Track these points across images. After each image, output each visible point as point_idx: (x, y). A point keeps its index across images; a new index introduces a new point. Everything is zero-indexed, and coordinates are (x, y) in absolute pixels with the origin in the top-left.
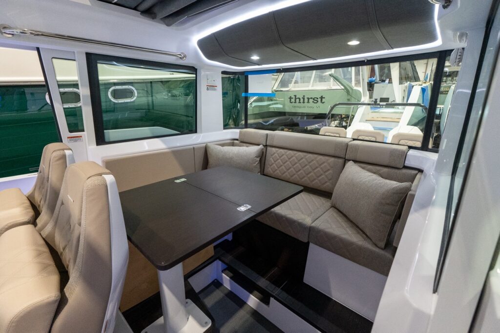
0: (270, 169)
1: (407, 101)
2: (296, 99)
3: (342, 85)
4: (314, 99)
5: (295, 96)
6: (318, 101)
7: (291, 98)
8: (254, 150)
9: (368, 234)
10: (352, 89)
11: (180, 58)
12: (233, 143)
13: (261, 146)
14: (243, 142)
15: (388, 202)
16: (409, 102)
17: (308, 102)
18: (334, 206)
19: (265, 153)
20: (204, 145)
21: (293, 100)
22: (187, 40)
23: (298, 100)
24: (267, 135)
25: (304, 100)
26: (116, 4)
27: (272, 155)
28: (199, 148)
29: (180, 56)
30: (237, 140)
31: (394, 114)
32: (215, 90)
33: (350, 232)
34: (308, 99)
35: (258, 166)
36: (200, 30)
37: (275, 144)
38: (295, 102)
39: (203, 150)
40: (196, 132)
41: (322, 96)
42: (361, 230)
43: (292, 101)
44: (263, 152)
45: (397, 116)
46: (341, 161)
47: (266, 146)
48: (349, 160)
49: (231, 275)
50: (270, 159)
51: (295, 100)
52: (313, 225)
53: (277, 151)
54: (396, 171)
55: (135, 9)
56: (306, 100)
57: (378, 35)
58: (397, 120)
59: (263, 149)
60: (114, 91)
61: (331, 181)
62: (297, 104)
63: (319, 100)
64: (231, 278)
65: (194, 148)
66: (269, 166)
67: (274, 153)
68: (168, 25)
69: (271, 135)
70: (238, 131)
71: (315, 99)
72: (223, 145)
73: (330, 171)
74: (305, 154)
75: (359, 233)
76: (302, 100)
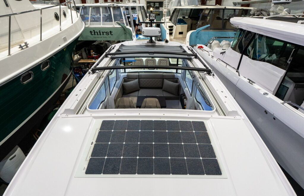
0: (142, 85)
2: (95, 33)
4: (106, 33)
5: (94, 31)
6: (109, 34)
7: (91, 32)
10: (126, 28)
14: (129, 78)
17: (103, 34)
20: (122, 84)
21: (93, 33)
23: (96, 33)
24: (139, 75)
25: (100, 33)
30: (126, 78)
34: (103, 33)
38: (95, 34)
41: (111, 31)
43: (92, 34)
44: (139, 81)
48: (164, 79)
52: (164, 96)
53: (143, 79)
54: (174, 80)
56: (102, 33)
61: (161, 85)
62: (96, 36)
63: (109, 33)
71: (107, 33)
73: (160, 82)
75: (172, 94)
76: (99, 33)
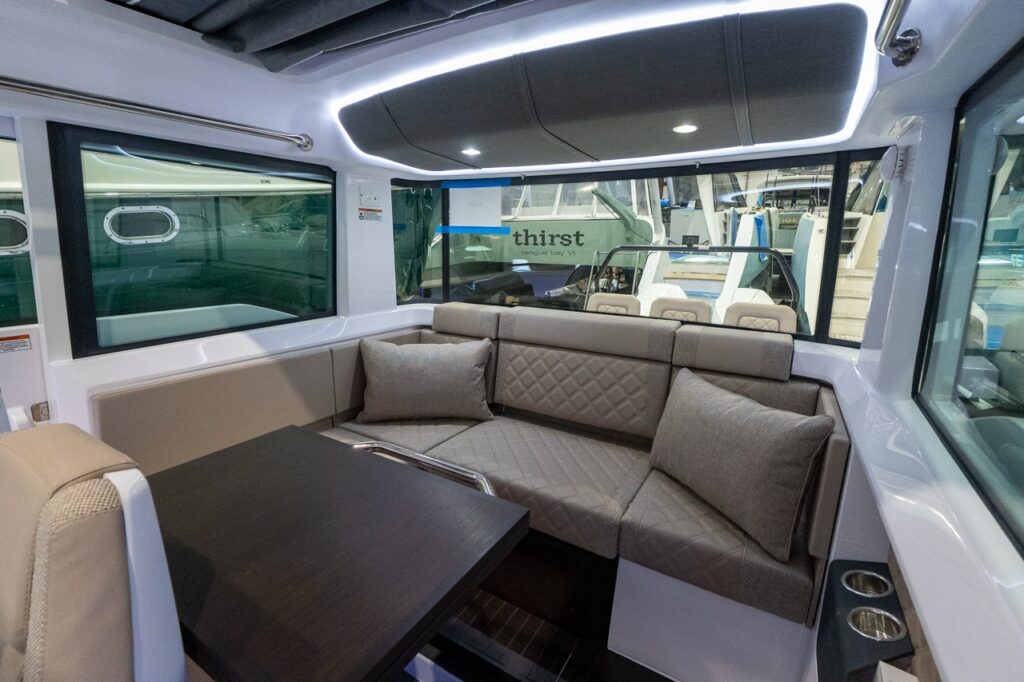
0: (508, 391)
1: (733, 241)
2: (527, 237)
3: (616, 210)
4: (562, 238)
5: (526, 231)
6: (570, 242)
7: (517, 235)
8: (471, 349)
9: (750, 531)
10: (634, 220)
11: (299, 146)
12: (419, 335)
13: (486, 342)
14: (444, 331)
15: (788, 459)
16: (737, 244)
17: (552, 243)
18: (657, 468)
19: (494, 357)
20: (358, 341)
21: (522, 239)
22: (317, 107)
23: (531, 240)
24: (498, 316)
25: (543, 239)
26: (136, 7)
27: (511, 360)
28: (345, 350)
29: (299, 142)
30: (428, 327)
31: (713, 267)
32: (378, 218)
33: (709, 529)
34: (552, 237)
35: (482, 386)
36: (344, 87)
37: (517, 334)
38: (527, 244)
39: (353, 356)
40: (334, 313)
41: (578, 233)
42: (730, 521)
43: (519, 242)
44: (491, 354)
45: (718, 269)
46: (663, 369)
47: (496, 340)
48: (681, 367)
49: (436, 651)
50: (507, 370)
51: (527, 240)
52: (627, 517)
53: (522, 351)
54: (778, 386)
55: (189, 24)
56: (548, 240)
57: (742, 113)
58: (721, 278)
59: (490, 347)
60: (120, 216)
61: (644, 413)
62: (531, 247)
63: (573, 239)
64: (437, 660)
65: (331, 351)
66: (505, 385)
67: (516, 356)
68: (273, 69)
69: (508, 316)
70: (430, 307)
71: (566, 237)
72: (399, 341)
73: (642, 392)
74: (585, 356)
75: (726, 528)
76: (539, 240)
